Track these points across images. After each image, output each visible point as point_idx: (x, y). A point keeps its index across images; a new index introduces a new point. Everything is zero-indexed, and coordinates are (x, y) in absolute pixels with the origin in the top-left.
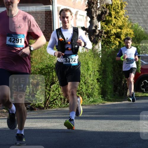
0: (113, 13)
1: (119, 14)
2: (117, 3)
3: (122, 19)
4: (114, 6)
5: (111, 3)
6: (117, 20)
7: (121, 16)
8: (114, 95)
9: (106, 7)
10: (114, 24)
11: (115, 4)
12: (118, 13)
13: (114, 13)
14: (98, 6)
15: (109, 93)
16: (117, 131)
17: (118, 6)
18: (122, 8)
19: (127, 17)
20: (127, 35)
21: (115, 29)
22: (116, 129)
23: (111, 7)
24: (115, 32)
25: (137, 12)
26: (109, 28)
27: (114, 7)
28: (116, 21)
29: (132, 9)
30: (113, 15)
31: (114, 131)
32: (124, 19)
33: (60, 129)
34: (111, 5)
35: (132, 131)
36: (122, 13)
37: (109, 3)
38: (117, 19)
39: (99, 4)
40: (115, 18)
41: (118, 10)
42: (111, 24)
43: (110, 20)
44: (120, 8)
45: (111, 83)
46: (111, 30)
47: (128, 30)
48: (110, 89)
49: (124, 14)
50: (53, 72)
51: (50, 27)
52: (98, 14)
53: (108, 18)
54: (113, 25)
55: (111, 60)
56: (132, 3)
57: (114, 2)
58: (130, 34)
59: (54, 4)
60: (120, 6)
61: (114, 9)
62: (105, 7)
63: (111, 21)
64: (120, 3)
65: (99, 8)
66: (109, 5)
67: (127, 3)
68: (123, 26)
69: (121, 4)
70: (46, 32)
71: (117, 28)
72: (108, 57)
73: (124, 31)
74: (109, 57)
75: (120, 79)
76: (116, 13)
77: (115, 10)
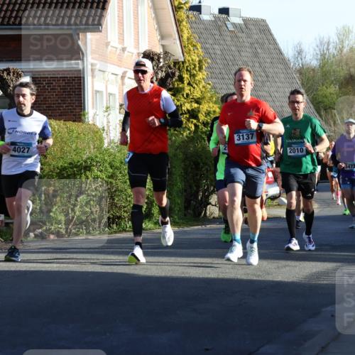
0: (186, 76)
1: (196, 78)
2: (192, 60)
3: (201, 87)
4: (187, 64)
5: (183, 60)
6: (192, 89)
7: (199, 81)
8: (185, 215)
9: (174, 66)
10: (187, 95)
11: (189, 61)
12: (194, 76)
13: (188, 76)
14: (161, 64)
15: (177, 212)
16: (187, 275)
17: (195, 65)
18: (200, 68)
19: (209, 84)
20: (208, 113)
21: (188, 103)
22: (187, 273)
23: (182, 65)
24: (189, 108)
25: (226, 77)
26: (178, 100)
27: (187, 67)
28: (190, 90)
29: (217, 71)
30: (185, 79)
31: (183, 275)
32: (204, 87)
33: (90, 270)
34: (183, 63)
35: (213, 276)
36: (200, 76)
37: (180, 60)
38: (192, 86)
39: (161, 60)
40: (189, 84)
41: (195, 72)
42: (183, 95)
43: (181, 88)
44: (197, 69)
45: (180, 194)
46: (181, 105)
47: (211, 105)
48: (179, 204)
49: (203, 79)
50: (82, 174)
51: (78, 98)
52: (159, 77)
53: (178, 85)
54: (185, 96)
55: (181, 156)
56: (218, 61)
57: (188, 58)
58: (214, 112)
59: (85, 59)
60: (198, 65)
61: (187, 70)
62: (172, 66)
63: (183, 89)
64: (197, 59)
65: (161, 67)
66: (179, 63)
67: (209, 61)
68: (203, 98)
69: (200, 62)
70: (72, 106)
71: (191, 102)
72: (176, 150)
73: (205, 107)
74: (178, 150)
75: (195, 188)
76: (190, 77)
77: (190, 72)
